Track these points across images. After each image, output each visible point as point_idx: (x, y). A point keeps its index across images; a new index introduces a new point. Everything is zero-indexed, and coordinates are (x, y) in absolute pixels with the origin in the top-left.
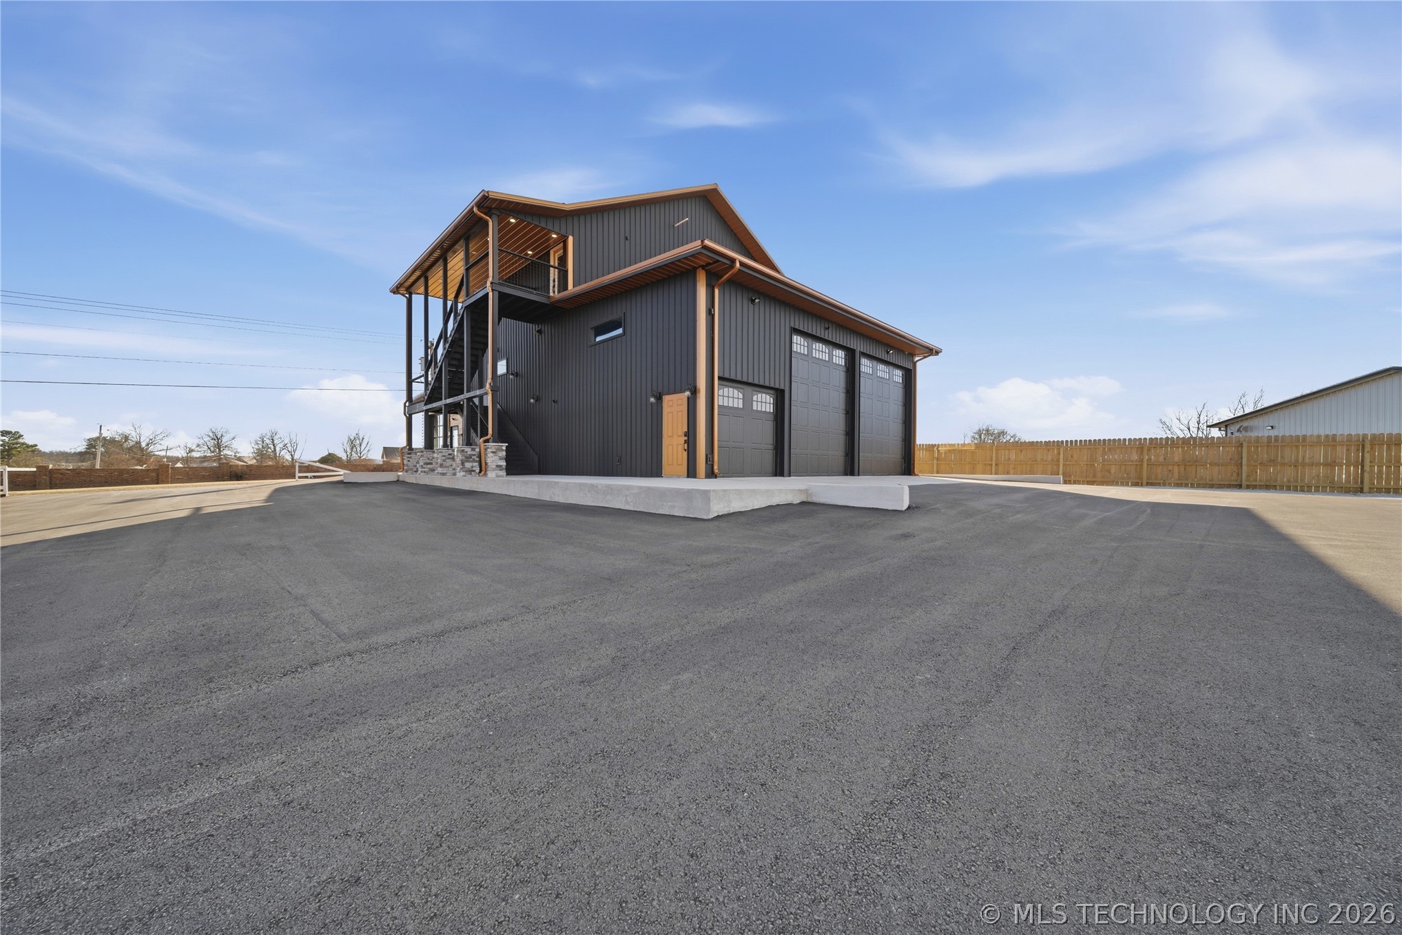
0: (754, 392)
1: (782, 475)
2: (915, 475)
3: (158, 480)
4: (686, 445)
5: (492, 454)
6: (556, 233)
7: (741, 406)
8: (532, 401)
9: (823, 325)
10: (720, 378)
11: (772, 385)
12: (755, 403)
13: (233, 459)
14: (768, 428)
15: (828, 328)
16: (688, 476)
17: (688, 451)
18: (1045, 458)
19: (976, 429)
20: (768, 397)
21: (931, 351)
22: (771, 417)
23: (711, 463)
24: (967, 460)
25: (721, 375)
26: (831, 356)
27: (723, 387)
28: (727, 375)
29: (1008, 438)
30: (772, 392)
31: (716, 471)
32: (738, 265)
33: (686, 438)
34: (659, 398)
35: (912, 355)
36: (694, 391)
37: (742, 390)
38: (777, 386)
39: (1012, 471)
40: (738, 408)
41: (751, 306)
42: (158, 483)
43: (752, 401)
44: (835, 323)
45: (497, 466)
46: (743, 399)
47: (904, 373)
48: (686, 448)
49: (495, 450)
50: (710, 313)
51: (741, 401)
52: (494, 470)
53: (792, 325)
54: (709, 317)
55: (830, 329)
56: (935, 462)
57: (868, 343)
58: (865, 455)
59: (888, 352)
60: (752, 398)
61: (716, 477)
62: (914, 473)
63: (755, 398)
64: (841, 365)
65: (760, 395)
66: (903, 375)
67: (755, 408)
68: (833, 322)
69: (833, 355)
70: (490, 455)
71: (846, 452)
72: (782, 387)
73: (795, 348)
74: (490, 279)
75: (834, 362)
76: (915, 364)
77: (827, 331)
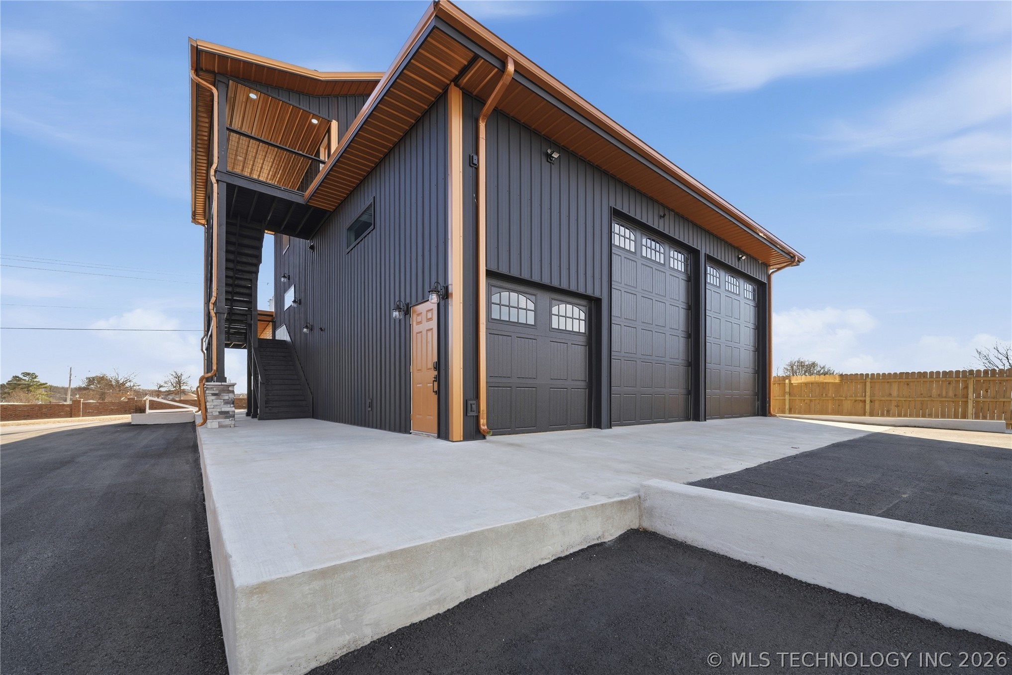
0: (554, 302)
1: (598, 425)
2: (771, 415)
3: (71, 414)
4: (436, 384)
5: (213, 397)
6: (315, 117)
7: (531, 321)
8: (305, 330)
9: (656, 212)
10: (490, 274)
11: (581, 290)
12: (555, 319)
13: (189, 392)
14: (578, 355)
15: (664, 216)
16: (439, 437)
17: (438, 393)
18: (944, 394)
19: (788, 361)
20: (576, 309)
21: (792, 259)
22: (582, 340)
23: (474, 414)
24: (830, 395)
25: (494, 268)
26: (667, 258)
27: (501, 290)
28: (504, 270)
29: (819, 369)
30: (584, 302)
31: (484, 427)
32: (511, 68)
33: (436, 373)
34: (407, 311)
35: (766, 265)
36: (445, 295)
37: (533, 298)
38: (589, 292)
39: (894, 410)
40: (526, 325)
41: (546, 165)
42: (71, 417)
43: (551, 314)
44: (673, 210)
45: (221, 413)
46: (535, 311)
47: (756, 288)
48: (436, 389)
49: (217, 392)
50: (471, 164)
51: (531, 315)
52: (215, 418)
53: (612, 204)
54: (471, 170)
55: (667, 217)
56: (787, 397)
57: (715, 243)
58: (712, 393)
59: (739, 259)
60: (550, 311)
61: (484, 437)
62: (770, 412)
63: (555, 310)
64: (681, 271)
65: (562, 306)
66: (754, 290)
67: (555, 325)
68: (670, 210)
69: (670, 257)
70: (210, 398)
71: (687, 389)
72: (597, 294)
73: (616, 240)
74: (214, 166)
75: (672, 266)
76: (769, 277)
77: (662, 221)
